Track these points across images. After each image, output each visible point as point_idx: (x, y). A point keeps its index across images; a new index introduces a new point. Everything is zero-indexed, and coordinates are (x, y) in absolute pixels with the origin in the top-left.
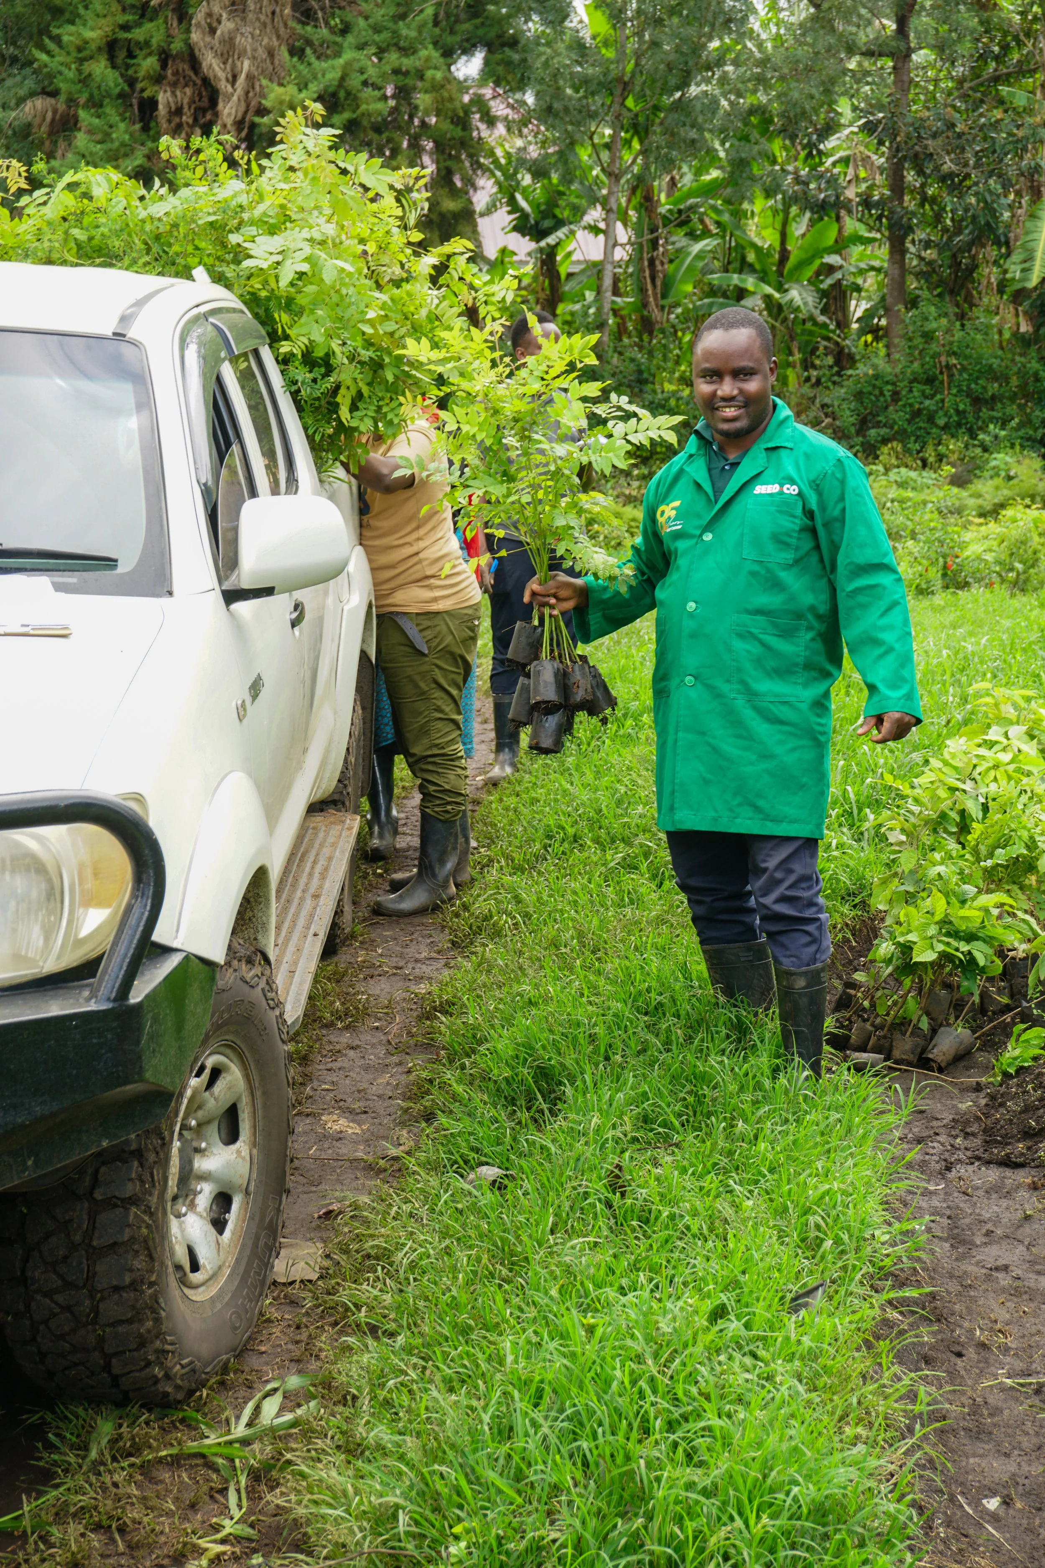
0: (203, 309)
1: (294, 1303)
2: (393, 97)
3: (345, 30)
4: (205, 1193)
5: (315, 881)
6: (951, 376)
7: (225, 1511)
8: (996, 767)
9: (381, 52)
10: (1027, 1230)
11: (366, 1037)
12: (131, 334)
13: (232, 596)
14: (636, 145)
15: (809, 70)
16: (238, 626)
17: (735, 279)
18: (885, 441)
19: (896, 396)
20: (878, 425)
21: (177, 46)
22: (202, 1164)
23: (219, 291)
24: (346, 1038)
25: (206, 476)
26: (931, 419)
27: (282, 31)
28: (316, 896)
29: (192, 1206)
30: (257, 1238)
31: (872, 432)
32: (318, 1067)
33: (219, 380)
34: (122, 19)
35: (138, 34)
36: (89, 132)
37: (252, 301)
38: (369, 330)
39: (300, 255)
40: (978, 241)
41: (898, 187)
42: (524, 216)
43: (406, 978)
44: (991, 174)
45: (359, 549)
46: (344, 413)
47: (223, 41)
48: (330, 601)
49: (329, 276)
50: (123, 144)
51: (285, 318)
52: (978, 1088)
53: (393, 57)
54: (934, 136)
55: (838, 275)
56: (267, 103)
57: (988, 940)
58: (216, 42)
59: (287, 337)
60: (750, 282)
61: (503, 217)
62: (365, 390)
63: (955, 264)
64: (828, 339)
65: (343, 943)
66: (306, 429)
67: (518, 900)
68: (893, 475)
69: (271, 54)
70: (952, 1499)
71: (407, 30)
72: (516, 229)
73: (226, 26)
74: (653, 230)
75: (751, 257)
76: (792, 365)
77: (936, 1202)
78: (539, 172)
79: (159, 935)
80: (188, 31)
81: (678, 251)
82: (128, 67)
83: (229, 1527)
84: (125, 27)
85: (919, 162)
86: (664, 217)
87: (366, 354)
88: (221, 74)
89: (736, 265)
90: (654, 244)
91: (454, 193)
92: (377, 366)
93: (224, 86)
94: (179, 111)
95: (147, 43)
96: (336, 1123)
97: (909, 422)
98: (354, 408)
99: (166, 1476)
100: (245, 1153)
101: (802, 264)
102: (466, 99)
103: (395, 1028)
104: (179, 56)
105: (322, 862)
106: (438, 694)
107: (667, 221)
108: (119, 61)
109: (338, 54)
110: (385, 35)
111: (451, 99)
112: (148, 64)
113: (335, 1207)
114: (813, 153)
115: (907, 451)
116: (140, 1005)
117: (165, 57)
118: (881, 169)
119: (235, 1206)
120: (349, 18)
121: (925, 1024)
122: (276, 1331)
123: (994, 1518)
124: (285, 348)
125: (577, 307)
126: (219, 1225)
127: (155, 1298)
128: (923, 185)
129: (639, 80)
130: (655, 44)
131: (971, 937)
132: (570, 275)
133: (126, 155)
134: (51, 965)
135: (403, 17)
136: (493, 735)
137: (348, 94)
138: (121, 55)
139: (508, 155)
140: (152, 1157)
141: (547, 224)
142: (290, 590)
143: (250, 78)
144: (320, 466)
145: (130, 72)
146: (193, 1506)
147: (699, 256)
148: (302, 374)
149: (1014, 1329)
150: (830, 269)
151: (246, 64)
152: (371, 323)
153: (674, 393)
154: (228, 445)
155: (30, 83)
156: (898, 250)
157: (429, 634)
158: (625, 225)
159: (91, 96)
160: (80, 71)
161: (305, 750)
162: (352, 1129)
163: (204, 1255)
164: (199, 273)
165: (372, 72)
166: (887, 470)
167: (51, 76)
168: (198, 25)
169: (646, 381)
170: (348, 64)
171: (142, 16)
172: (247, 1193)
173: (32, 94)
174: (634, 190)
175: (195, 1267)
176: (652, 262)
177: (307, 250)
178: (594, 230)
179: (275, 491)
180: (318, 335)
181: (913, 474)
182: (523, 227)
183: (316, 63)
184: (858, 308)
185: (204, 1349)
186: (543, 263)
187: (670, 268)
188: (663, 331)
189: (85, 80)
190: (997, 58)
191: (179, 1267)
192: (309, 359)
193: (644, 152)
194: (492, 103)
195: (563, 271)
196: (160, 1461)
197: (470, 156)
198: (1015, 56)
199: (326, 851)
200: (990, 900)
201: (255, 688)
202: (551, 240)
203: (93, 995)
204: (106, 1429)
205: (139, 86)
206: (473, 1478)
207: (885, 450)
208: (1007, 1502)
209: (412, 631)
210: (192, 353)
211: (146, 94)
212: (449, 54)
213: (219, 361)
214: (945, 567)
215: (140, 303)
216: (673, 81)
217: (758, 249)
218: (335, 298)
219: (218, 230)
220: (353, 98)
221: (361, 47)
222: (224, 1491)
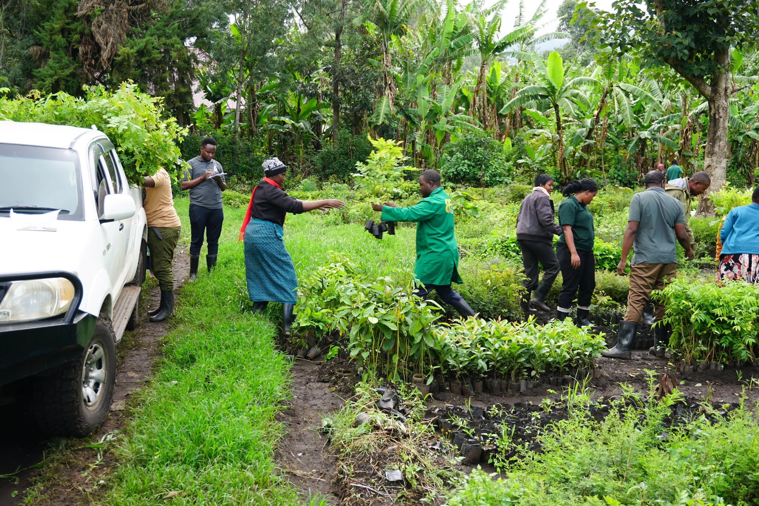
0: (95, 140)
1: (117, 415)
2: (164, 52)
3: (147, 29)
4: (92, 383)
5: (126, 304)
6: (353, 153)
7: (97, 459)
8: (332, 274)
9: (159, 37)
10: (325, 396)
11: (142, 352)
12: (74, 148)
13: (102, 221)
14: (248, 72)
15: (306, 50)
16: (104, 230)
17: (282, 118)
18: (331, 174)
19: (335, 159)
20: (329, 168)
21: (87, 31)
22: (92, 374)
23: (100, 133)
24: (136, 352)
25: (95, 188)
26: (347, 167)
27: (124, 28)
28: (126, 309)
29: (88, 385)
30: (107, 395)
31: (327, 171)
32: (127, 360)
33: (99, 161)
34: (67, 21)
35: (72, 26)
36: (53, 59)
37: (110, 135)
38: (145, 145)
39: (125, 124)
40: (362, 109)
41: (336, 91)
42: (210, 93)
43: (155, 336)
44: (366, 87)
45: (142, 209)
46: (138, 169)
47: (103, 31)
48: (133, 223)
49: (133, 130)
50: (66, 64)
51: (120, 140)
52: (320, 364)
53: (163, 39)
54: (348, 74)
55: (317, 118)
56: (119, 53)
57: (324, 322)
58: (100, 31)
59: (120, 146)
60: (287, 120)
61: (202, 94)
62: (144, 162)
63: (355, 115)
64: (313, 139)
65: (136, 327)
66: (125, 173)
67: (190, 314)
68: (333, 185)
69: (120, 36)
70: (289, 453)
71: (168, 31)
72: (206, 98)
73: (104, 26)
74: (254, 101)
75: (288, 111)
76: (301, 147)
77: (302, 391)
78: (214, 80)
79: (81, 308)
80: (91, 26)
81: (263, 107)
82: (68, 37)
83: (97, 462)
84: (68, 24)
85: (344, 81)
86: (257, 96)
87: (144, 152)
88: (102, 42)
89: (283, 113)
90: (254, 105)
91: (184, 85)
92: (148, 155)
93: (103, 46)
94: (86, 53)
95: (76, 30)
96: (131, 374)
97: (339, 168)
98: (140, 167)
99: (81, 453)
100: (104, 372)
101: (305, 114)
102: (189, 54)
103: (150, 350)
104: (88, 35)
105: (128, 300)
106: (165, 252)
107: (259, 97)
108: (65, 35)
109: (144, 37)
110: (161, 32)
111: (183, 54)
112: (76, 37)
113: (130, 393)
114: (309, 79)
115: (338, 177)
116: (76, 324)
117: (82, 34)
118: (330, 83)
119: (101, 386)
120: (148, 25)
121: (307, 347)
122: (112, 421)
123: (300, 457)
124: (119, 149)
125: (227, 126)
126: (96, 391)
127: (78, 406)
128: (345, 90)
129: (249, 51)
130: (254, 39)
131: (319, 321)
132: (226, 114)
133: (67, 68)
134: (52, 314)
135: (167, 26)
136: (189, 267)
137: (147, 51)
138: (66, 33)
139: (204, 73)
140: (78, 368)
141: (218, 96)
142: (119, 220)
143: (113, 44)
144: (130, 183)
145: (69, 39)
146: (88, 459)
147: (269, 110)
148: (124, 157)
149: (315, 418)
150: (315, 116)
151: (111, 39)
152: (146, 142)
153: (260, 156)
154: (102, 179)
155: (32, 42)
156: (336, 109)
157: (163, 234)
158: (245, 98)
159: (55, 46)
160: (51, 39)
161: (123, 266)
162: (136, 375)
163: (91, 398)
164: (94, 126)
165: (156, 44)
166: (331, 183)
167: (40, 39)
168: (94, 25)
169: (251, 152)
170: (148, 41)
171: (74, 20)
172: (104, 383)
173: (33, 45)
174: (248, 86)
175: (89, 401)
176: (253, 111)
177: (127, 122)
178: (234, 99)
179: (116, 192)
180: (130, 146)
181: (340, 185)
182: (209, 97)
183: (136, 40)
184: (325, 128)
185: (92, 422)
186: (216, 110)
187: (259, 113)
188: (257, 135)
189: (53, 41)
190: (369, 49)
191: (85, 400)
192: (127, 153)
193: (250, 75)
194: (198, 56)
195: (223, 113)
196: (79, 450)
197: (190, 74)
198: (375, 49)
199: (130, 297)
200: (324, 311)
201: (108, 247)
202: (219, 102)
203: (64, 321)
204: (64, 442)
205: (72, 44)
206: (162, 441)
207: (331, 177)
208: (304, 454)
209: (158, 232)
210: (92, 153)
211: (75, 47)
212: (183, 39)
213: (99, 155)
214: (343, 216)
215: (77, 138)
216: (260, 52)
217: (290, 108)
218: (135, 135)
219: (100, 114)
220: (149, 53)
221: (152, 35)
222: (96, 455)
